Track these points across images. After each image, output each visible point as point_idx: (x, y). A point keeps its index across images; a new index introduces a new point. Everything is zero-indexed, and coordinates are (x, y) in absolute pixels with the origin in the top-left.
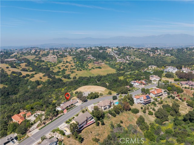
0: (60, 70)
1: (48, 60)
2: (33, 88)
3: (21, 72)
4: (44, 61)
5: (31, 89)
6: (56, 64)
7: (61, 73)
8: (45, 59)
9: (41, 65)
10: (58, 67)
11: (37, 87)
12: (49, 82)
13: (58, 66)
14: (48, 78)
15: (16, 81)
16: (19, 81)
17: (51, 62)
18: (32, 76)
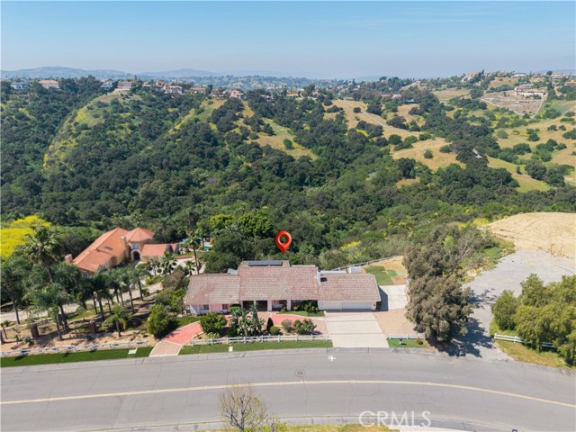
0: (533, 145)
1: (505, 103)
2: (381, 181)
3: (381, 128)
4: (484, 106)
5: (372, 183)
6: (527, 120)
7: (528, 157)
8: (493, 101)
9: (466, 119)
10: (530, 132)
11: (397, 184)
12: (449, 176)
13: (533, 127)
14: (457, 159)
15: (349, 150)
16: (357, 152)
17: (512, 113)
18: (408, 145)
